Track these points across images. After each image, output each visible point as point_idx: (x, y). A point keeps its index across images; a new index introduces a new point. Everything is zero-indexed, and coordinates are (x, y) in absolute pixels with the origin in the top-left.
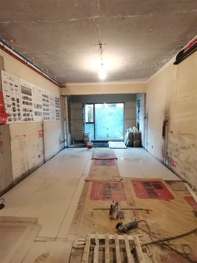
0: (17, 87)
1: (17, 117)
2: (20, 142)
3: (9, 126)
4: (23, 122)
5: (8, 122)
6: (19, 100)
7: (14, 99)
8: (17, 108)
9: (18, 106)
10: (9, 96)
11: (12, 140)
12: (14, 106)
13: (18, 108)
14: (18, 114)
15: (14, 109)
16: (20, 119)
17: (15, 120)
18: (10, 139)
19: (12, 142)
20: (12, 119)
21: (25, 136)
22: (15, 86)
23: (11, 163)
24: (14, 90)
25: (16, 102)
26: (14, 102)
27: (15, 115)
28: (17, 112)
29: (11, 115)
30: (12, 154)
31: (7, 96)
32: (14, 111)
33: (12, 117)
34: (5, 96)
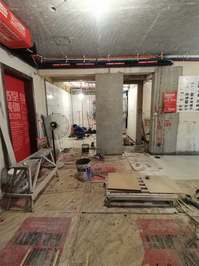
0: (194, 83)
1: (189, 107)
2: (188, 126)
3: (179, 114)
4: (195, 111)
5: (178, 111)
6: (193, 94)
7: (188, 94)
8: (189, 100)
9: (192, 99)
10: (183, 93)
11: (180, 123)
13: (192, 100)
14: (190, 105)
15: (187, 101)
16: (191, 109)
17: (186, 109)
18: (178, 123)
19: (179, 125)
20: (183, 109)
21: (195, 122)
22: (192, 83)
23: (176, 139)
24: (190, 87)
25: (189, 96)
26: (187, 96)
27: (186, 106)
28: (189, 104)
29: (183, 106)
30: (178, 133)
31: (181, 93)
32: (186, 102)
33: (183, 107)
34: (179, 93)
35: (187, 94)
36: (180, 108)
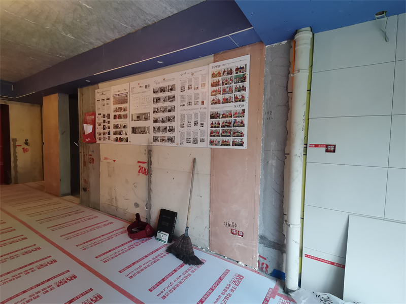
0: (109, 99)
1: (107, 136)
2: (108, 166)
3: (99, 146)
4: (113, 142)
5: (98, 142)
6: (109, 115)
8: (107, 125)
9: (109, 122)
10: (101, 114)
11: (101, 160)
12: (104, 124)
13: (109, 125)
14: (108, 132)
15: (105, 127)
16: (109, 138)
17: (104, 140)
19: (101, 163)
20: (102, 138)
21: (114, 161)
22: (107, 99)
24: (105, 105)
25: (106, 119)
26: (104, 119)
27: (104, 134)
28: (107, 130)
29: (101, 134)
32: (104, 129)
33: (102, 136)
34: (97, 115)
35: (104, 115)
36: (100, 136)
